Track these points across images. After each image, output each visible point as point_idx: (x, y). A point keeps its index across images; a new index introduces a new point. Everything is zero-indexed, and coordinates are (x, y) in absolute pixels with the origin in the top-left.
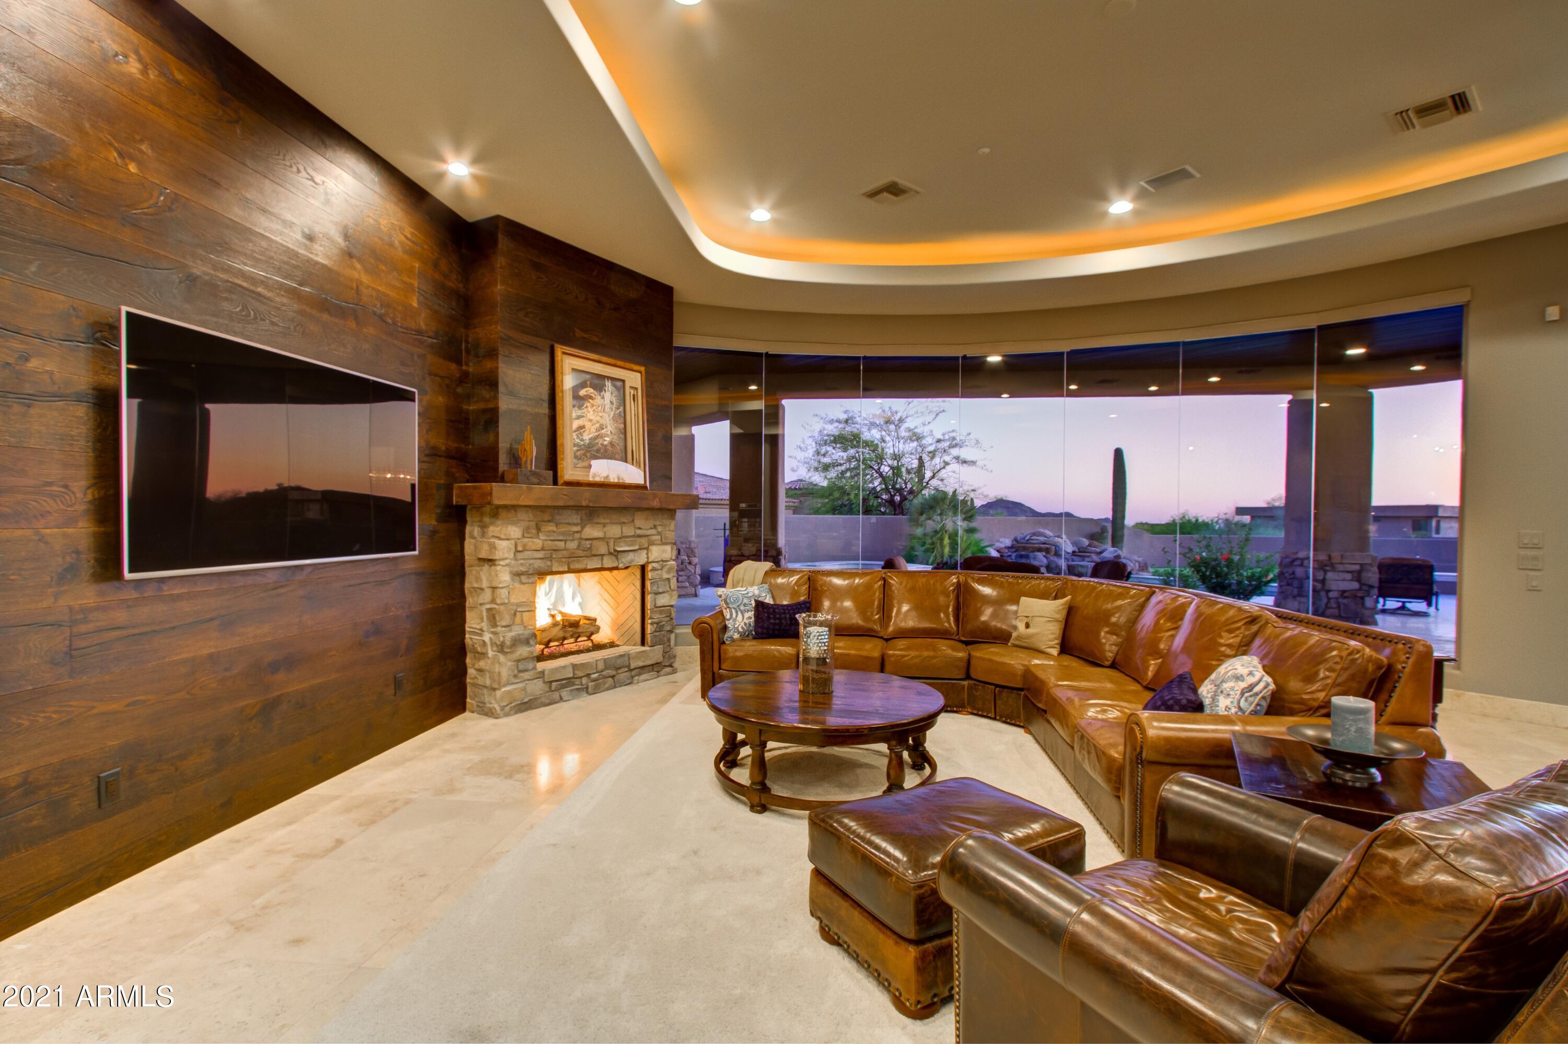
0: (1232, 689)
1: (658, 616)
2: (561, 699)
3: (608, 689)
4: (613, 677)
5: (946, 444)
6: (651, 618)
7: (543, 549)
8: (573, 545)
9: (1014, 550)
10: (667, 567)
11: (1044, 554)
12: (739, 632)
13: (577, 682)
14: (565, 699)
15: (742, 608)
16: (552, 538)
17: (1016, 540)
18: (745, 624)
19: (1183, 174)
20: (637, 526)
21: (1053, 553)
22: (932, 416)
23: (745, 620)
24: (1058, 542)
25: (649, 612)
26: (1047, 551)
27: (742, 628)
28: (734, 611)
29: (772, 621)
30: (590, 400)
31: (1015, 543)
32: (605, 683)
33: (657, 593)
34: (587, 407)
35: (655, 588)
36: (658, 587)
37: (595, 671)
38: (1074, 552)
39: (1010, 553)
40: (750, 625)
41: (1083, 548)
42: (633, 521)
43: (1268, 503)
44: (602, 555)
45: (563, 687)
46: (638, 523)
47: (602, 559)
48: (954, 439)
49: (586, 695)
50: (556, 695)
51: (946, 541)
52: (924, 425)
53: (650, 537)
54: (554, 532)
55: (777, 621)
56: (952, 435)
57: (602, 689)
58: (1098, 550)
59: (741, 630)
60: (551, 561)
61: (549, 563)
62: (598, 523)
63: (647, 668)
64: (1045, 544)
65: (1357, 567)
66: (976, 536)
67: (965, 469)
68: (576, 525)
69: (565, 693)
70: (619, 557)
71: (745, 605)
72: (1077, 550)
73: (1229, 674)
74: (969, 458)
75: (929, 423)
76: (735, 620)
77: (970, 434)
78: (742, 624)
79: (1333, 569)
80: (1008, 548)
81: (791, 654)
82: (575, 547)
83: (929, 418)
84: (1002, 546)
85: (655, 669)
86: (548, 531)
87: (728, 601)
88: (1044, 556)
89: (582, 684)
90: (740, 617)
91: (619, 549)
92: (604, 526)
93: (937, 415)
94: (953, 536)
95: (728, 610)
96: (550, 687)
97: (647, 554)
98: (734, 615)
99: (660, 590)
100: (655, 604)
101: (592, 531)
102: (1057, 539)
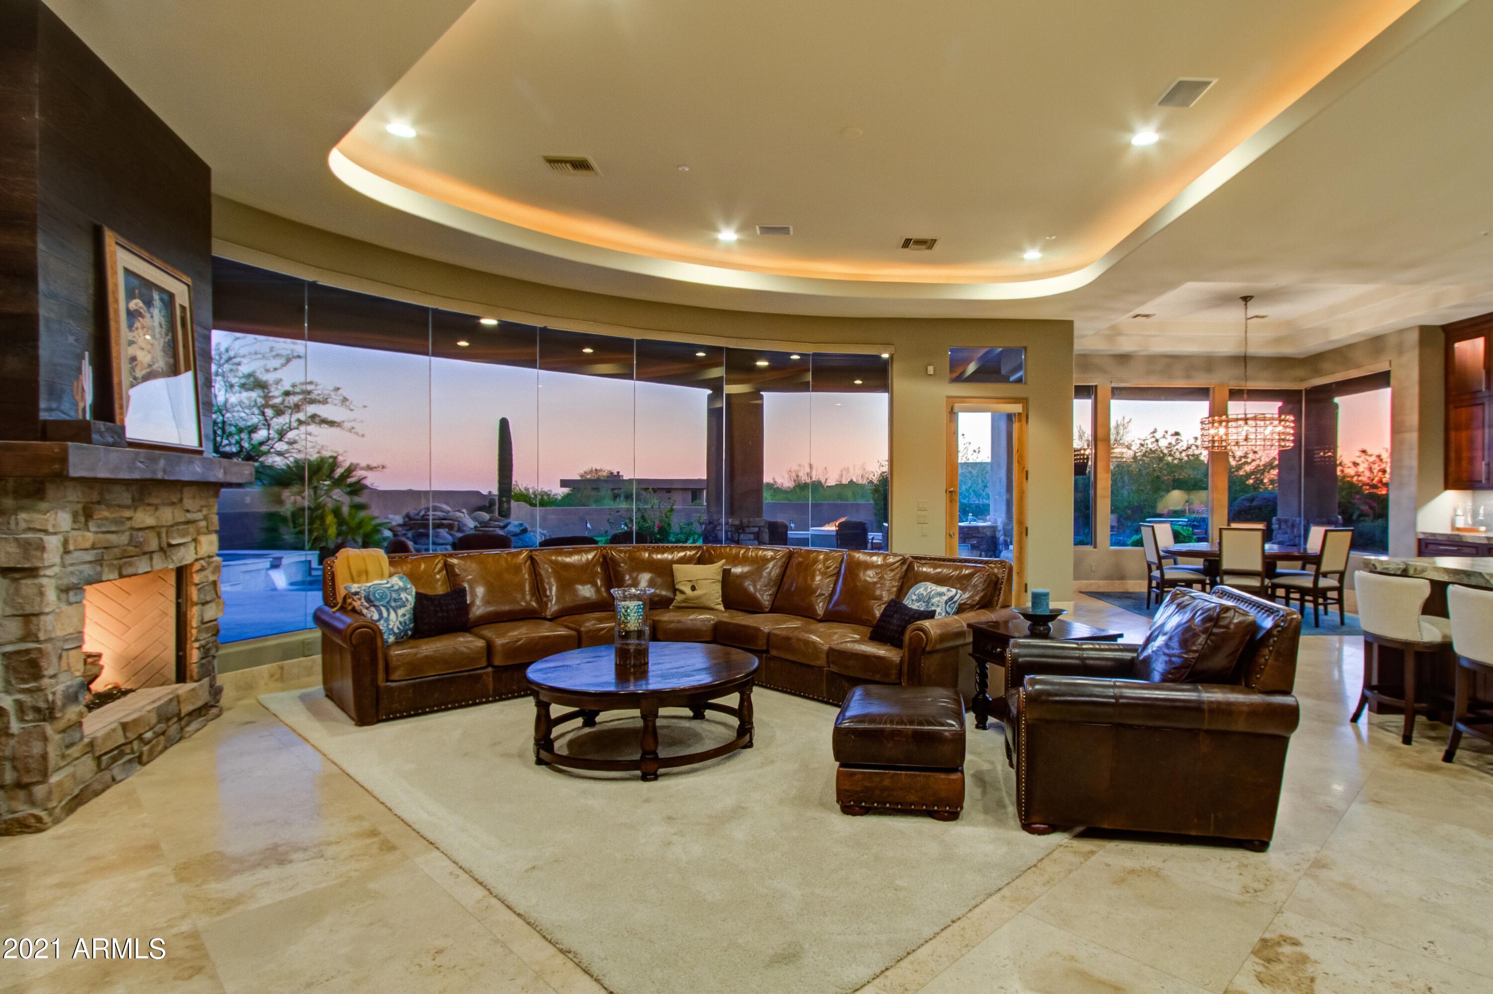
0: (939, 601)
1: (205, 635)
2: (114, 779)
3: (162, 752)
4: (163, 733)
5: (295, 399)
6: (197, 640)
7: (93, 548)
8: (124, 539)
9: (408, 528)
10: (213, 565)
11: (447, 530)
12: (395, 634)
13: (127, 749)
14: (118, 778)
15: (393, 604)
16: (104, 529)
17: (408, 516)
18: (401, 623)
19: (784, 230)
20: (186, 508)
21: (456, 529)
22: (283, 361)
23: (402, 620)
24: (460, 517)
25: (194, 632)
26: (450, 527)
27: (398, 628)
28: (383, 609)
29: (440, 615)
30: (140, 318)
31: (407, 520)
32: (158, 744)
33: (205, 603)
34: (137, 329)
35: (202, 596)
36: (205, 595)
37: (147, 728)
38: (476, 527)
39: (404, 532)
40: (405, 623)
41: (485, 522)
42: (181, 500)
43: (581, 476)
44: (152, 552)
45: (114, 760)
46: (188, 503)
47: (151, 559)
48: (309, 392)
49: (139, 767)
50: (107, 775)
51: (330, 519)
52: (267, 371)
53: (198, 523)
54: (107, 519)
55: (445, 614)
56: (309, 387)
57: (155, 754)
58: (502, 524)
59: (396, 631)
60: (101, 565)
61: (98, 568)
62: (149, 505)
63: (195, 714)
64: (445, 519)
65: (757, 529)
66: (362, 514)
67: (325, 430)
68: (127, 507)
69: (116, 771)
70: (168, 553)
71: (395, 600)
72: (479, 525)
73: (933, 593)
74: (331, 417)
75: (275, 369)
76: (387, 620)
77: (338, 389)
78: (398, 623)
79: (744, 532)
80: (400, 525)
81: (481, 648)
82: (126, 542)
83: (277, 363)
84: (394, 523)
85: (203, 713)
86: (101, 519)
87: (372, 597)
88: (448, 533)
89: (133, 752)
90: (393, 615)
91: (174, 542)
92: (157, 509)
93: (288, 360)
94: (337, 512)
95: (373, 609)
96: (99, 765)
97: (196, 548)
98: (385, 614)
99: (208, 599)
100: (202, 619)
101: (144, 518)
102: (458, 514)
